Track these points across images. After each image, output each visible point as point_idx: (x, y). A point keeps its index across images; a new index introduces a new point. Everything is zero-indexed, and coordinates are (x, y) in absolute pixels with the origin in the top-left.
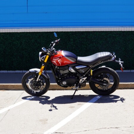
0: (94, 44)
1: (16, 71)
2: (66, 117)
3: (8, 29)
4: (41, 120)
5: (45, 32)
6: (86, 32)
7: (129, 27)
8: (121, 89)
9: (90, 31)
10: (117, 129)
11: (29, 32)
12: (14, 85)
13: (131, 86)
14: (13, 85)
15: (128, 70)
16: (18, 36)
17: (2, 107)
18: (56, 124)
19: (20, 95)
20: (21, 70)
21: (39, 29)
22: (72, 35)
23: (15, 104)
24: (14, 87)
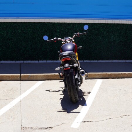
5: (32, 23)
8: (113, 78)
11: (16, 22)
12: (10, 76)
13: (121, 75)
14: (8, 76)
15: (110, 60)
16: (5, 26)
19: (20, 85)
21: (26, 19)
22: (59, 26)
23: (21, 95)
24: (9, 78)
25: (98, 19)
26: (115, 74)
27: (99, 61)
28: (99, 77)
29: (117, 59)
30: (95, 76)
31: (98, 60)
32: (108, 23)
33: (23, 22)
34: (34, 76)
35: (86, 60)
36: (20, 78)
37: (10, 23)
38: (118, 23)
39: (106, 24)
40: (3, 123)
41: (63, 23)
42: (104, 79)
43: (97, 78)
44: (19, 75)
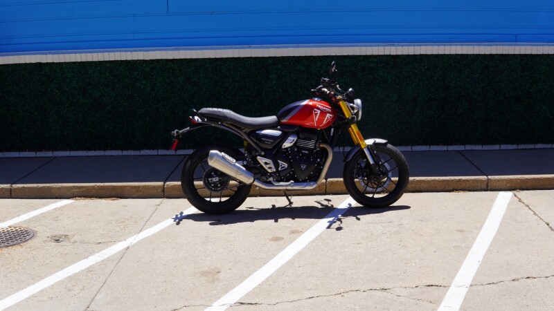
1: (142, 151)
2: (265, 264)
3: (122, 51)
4: (205, 273)
5: (210, 59)
6: (306, 57)
7: (409, 46)
9: (315, 54)
10: (385, 294)
11: (172, 58)
12: (139, 187)
13: (414, 185)
14: (135, 187)
16: (147, 69)
17: (110, 240)
18: (241, 282)
19: (154, 210)
20: (154, 149)
21: (195, 51)
22: (275, 64)
23: (141, 233)
24: (138, 191)
25: (372, 46)
29: (425, 144)
32: (398, 54)
33: (187, 57)
36: (163, 191)
37: (157, 61)
38: (422, 53)
39: (393, 56)
40: (52, 298)
41: (285, 57)
44: (161, 183)
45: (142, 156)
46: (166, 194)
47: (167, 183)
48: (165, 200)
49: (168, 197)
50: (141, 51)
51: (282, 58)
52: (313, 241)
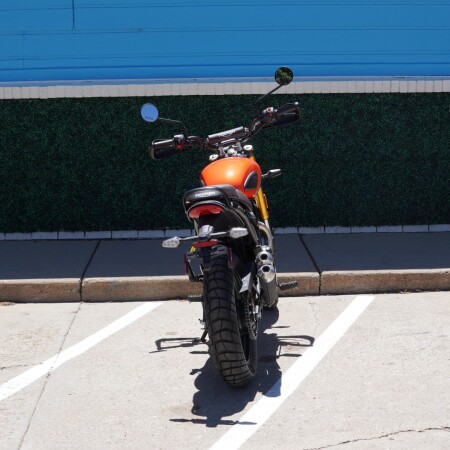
0: (306, 136)
1: (34, 234)
3: (7, 86)
7: (425, 80)
8: (414, 291)
11: (80, 96)
12: (44, 285)
14: (38, 285)
15: (421, 224)
16: (43, 112)
19: (71, 318)
21: (115, 86)
22: (232, 106)
23: (62, 353)
24: (41, 292)
25: (374, 80)
26: (421, 275)
27: (382, 229)
28: (363, 286)
30: (348, 284)
31: (376, 225)
32: (411, 91)
33: (103, 95)
34: (127, 284)
35: (332, 224)
36: (80, 292)
37: (59, 100)
38: (444, 91)
39: (403, 94)
41: (248, 95)
42: (383, 292)
43: (356, 289)
44: (76, 280)
45: (35, 241)
46: (84, 296)
47: (86, 280)
48: (85, 306)
49: (88, 301)
50: (34, 85)
51: (243, 97)
52: (322, 362)
